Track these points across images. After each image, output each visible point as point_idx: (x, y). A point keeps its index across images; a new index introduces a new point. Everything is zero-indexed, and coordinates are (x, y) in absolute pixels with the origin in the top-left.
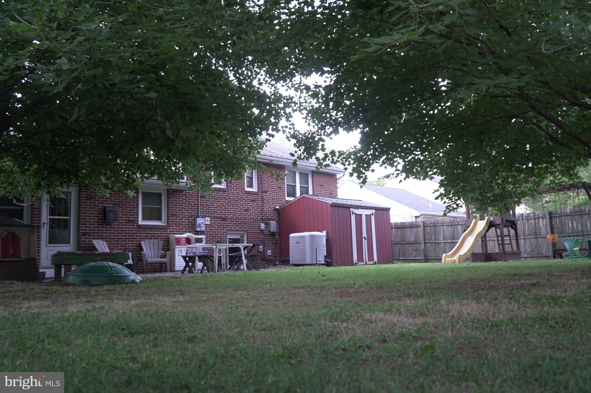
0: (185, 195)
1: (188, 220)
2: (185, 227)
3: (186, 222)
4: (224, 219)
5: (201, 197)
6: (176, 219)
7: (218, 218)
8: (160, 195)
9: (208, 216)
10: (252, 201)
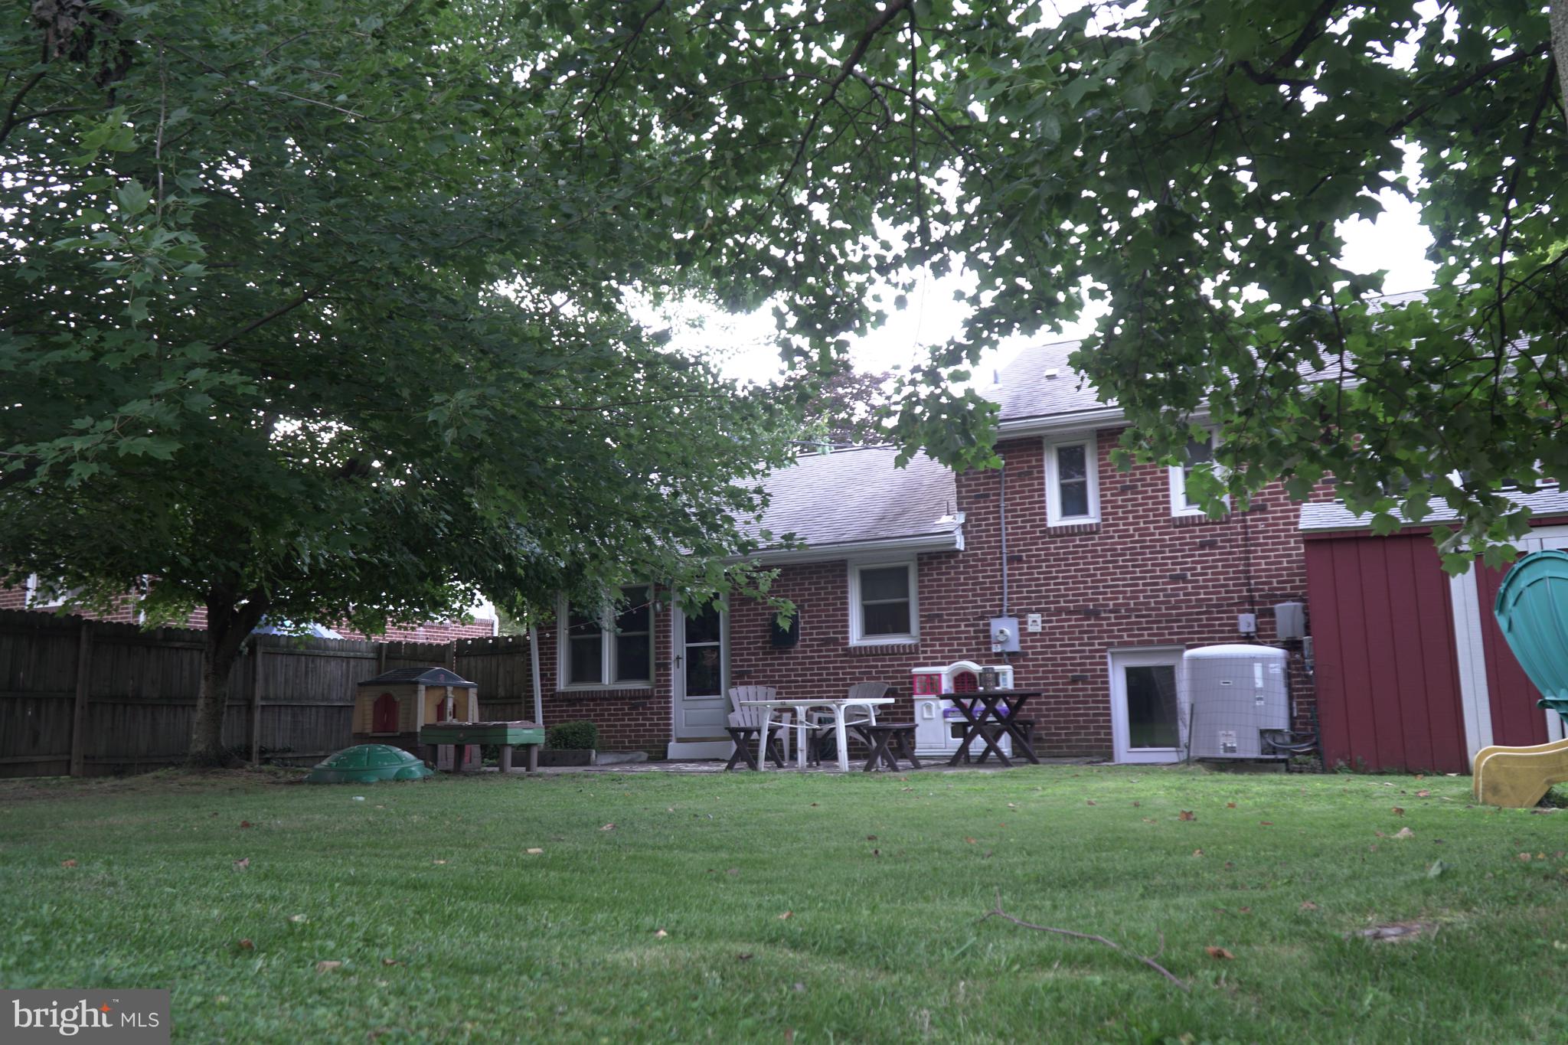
0: (962, 561)
1: (973, 625)
2: (964, 645)
3: (968, 632)
4: (1095, 614)
5: (1011, 560)
6: (941, 627)
7: (1069, 612)
8: (903, 572)
9: (1038, 611)
10: (1202, 546)
